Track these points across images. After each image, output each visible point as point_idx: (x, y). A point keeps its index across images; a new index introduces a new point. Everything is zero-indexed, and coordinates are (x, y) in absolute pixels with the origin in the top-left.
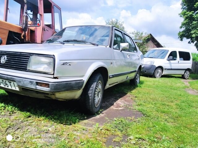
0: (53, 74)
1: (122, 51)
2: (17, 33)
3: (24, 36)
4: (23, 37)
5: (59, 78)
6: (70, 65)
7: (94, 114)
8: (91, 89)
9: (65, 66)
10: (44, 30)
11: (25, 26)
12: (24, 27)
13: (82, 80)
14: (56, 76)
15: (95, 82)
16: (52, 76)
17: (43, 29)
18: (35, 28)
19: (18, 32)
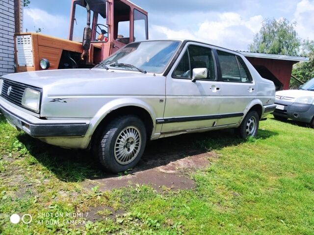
0: (39, 113)
1: (197, 81)
2: (75, 53)
3: (86, 57)
4: (83, 57)
5: (48, 118)
6: (65, 102)
7: (117, 174)
8: (106, 136)
9: (56, 103)
10: (114, 47)
11: (86, 42)
12: (84, 44)
13: (85, 124)
14: (44, 116)
15: (114, 127)
16: (38, 115)
17: (111, 45)
18: (101, 44)
19: (77, 51)
